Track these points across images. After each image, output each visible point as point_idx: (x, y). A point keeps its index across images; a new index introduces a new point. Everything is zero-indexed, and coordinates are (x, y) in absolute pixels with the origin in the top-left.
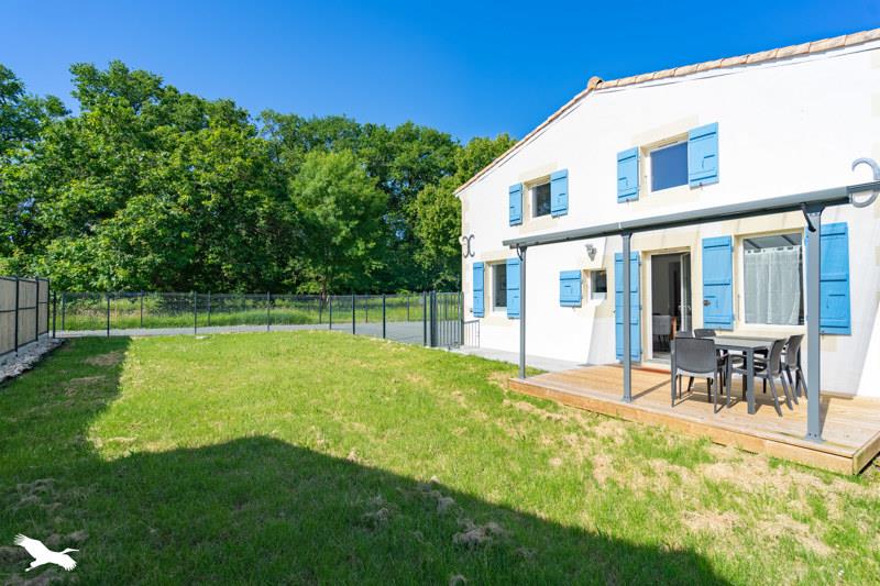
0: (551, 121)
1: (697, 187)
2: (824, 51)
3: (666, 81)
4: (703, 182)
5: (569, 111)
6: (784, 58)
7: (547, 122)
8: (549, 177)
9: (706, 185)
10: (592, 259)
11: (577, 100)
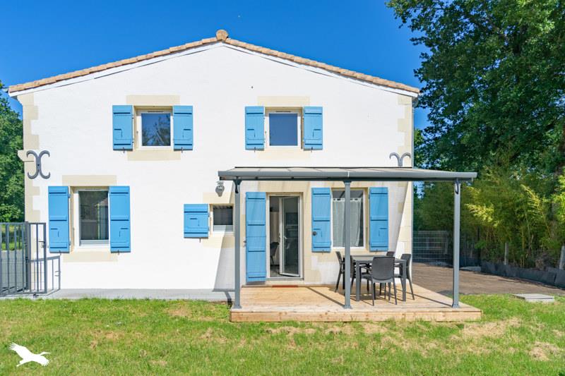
0: (172, 53)
1: (309, 150)
2: (379, 85)
3: (286, 61)
4: (314, 147)
5: (193, 50)
6: (360, 80)
7: (167, 51)
8: (170, 109)
9: (315, 149)
10: (220, 195)
11: (204, 44)
